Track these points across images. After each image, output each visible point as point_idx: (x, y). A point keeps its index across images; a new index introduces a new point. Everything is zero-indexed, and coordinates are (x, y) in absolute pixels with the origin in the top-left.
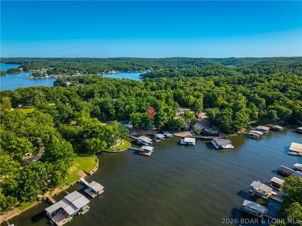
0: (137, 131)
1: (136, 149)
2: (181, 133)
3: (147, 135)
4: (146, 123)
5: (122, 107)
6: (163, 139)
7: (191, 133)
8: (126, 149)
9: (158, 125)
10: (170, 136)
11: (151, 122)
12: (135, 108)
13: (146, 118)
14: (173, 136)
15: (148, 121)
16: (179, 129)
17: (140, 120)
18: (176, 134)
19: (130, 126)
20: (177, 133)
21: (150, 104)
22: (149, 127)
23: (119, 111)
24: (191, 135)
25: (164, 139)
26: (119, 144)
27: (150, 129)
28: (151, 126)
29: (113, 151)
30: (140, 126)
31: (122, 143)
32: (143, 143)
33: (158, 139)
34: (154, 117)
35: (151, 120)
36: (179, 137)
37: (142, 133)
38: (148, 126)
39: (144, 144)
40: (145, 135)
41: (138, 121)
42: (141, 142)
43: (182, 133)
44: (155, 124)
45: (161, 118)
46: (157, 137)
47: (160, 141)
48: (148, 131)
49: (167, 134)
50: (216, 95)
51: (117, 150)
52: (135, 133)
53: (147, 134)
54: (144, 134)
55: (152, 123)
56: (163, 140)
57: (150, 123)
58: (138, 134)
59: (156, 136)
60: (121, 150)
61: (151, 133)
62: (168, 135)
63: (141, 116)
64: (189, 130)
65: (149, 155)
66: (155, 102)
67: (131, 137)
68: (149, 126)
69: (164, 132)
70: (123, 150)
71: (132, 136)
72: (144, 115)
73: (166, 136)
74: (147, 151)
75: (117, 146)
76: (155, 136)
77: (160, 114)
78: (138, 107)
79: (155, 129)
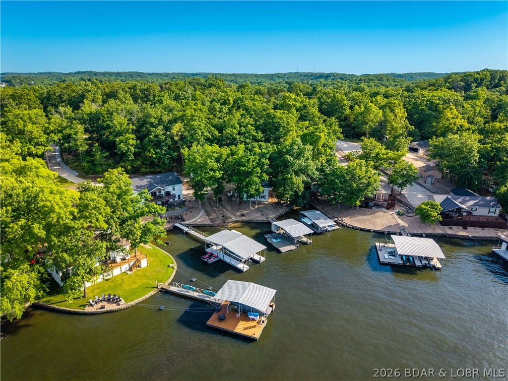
0: (209, 209)
1: (196, 295)
2: (365, 217)
3: (242, 222)
4: (240, 181)
5: (160, 127)
6: (305, 239)
7: (399, 214)
8: (152, 292)
9: (284, 190)
10: (329, 229)
11: (259, 177)
12: (202, 133)
13: (239, 163)
14: (337, 227)
15: (249, 174)
16: (358, 203)
17: (220, 169)
18: (347, 221)
19: (185, 192)
20: (352, 215)
21: (252, 121)
22: (252, 196)
23: (151, 141)
24: (401, 222)
25: (309, 241)
26: (125, 267)
27: (254, 203)
28: (257, 190)
29: (88, 309)
30: (221, 192)
31: (137, 264)
32: (227, 259)
33: (287, 238)
34: (269, 159)
35: (258, 169)
36: (362, 230)
37: (227, 218)
38: (247, 192)
39: (233, 262)
40: (237, 222)
41: (212, 173)
42: (221, 256)
43: (369, 217)
44: (270, 184)
45: (293, 165)
46: (281, 231)
47: (293, 247)
48: (248, 208)
49: (316, 222)
50: (438, 104)
51: (109, 300)
52: (200, 218)
53: (243, 218)
54: (234, 219)
55: (262, 181)
56: (305, 243)
57: (256, 179)
58: (212, 220)
59: (278, 227)
60: (126, 301)
61: (258, 217)
62: (321, 226)
63: (224, 157)
64: (390, 207)
65: (256, 332)
66: (268, 115)
67: (187, 233)
68: (253, 192)
69: (306, 213)
70: (136, 301)
71: (188, 226)
72: (232, 154)
73: (313, 226)
74: (245, 312)
75: (114, 279)
76: (273, 229)
77: (290, 150)
78: (213, 129)
79: (270, 200)
